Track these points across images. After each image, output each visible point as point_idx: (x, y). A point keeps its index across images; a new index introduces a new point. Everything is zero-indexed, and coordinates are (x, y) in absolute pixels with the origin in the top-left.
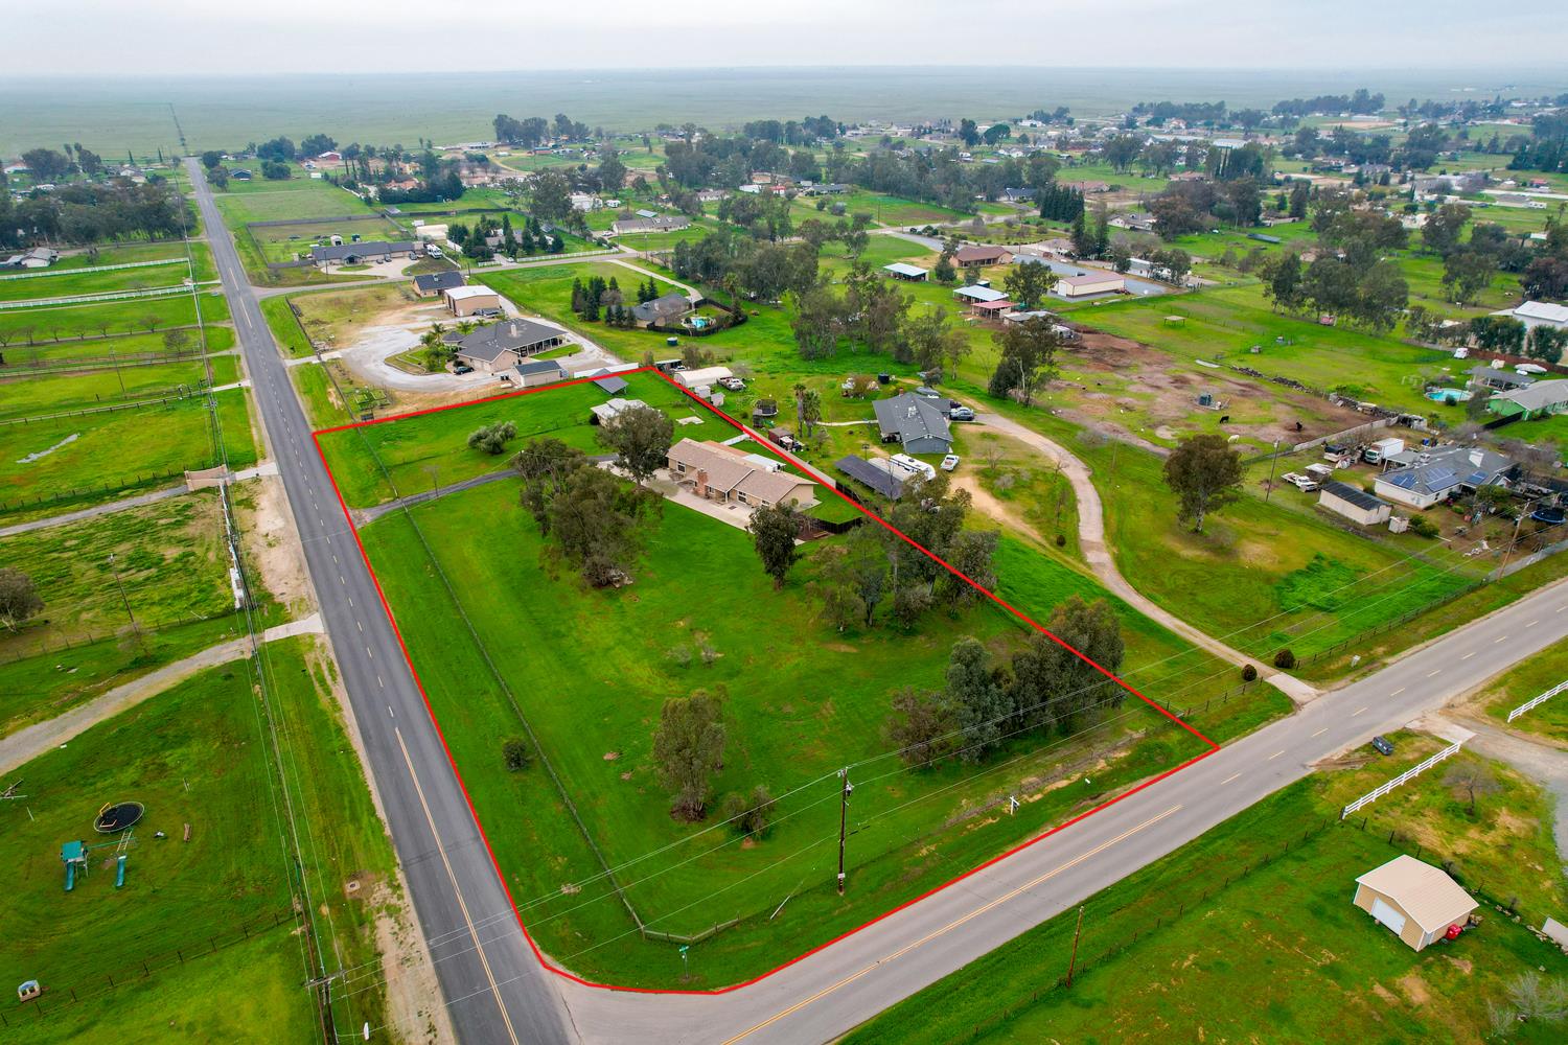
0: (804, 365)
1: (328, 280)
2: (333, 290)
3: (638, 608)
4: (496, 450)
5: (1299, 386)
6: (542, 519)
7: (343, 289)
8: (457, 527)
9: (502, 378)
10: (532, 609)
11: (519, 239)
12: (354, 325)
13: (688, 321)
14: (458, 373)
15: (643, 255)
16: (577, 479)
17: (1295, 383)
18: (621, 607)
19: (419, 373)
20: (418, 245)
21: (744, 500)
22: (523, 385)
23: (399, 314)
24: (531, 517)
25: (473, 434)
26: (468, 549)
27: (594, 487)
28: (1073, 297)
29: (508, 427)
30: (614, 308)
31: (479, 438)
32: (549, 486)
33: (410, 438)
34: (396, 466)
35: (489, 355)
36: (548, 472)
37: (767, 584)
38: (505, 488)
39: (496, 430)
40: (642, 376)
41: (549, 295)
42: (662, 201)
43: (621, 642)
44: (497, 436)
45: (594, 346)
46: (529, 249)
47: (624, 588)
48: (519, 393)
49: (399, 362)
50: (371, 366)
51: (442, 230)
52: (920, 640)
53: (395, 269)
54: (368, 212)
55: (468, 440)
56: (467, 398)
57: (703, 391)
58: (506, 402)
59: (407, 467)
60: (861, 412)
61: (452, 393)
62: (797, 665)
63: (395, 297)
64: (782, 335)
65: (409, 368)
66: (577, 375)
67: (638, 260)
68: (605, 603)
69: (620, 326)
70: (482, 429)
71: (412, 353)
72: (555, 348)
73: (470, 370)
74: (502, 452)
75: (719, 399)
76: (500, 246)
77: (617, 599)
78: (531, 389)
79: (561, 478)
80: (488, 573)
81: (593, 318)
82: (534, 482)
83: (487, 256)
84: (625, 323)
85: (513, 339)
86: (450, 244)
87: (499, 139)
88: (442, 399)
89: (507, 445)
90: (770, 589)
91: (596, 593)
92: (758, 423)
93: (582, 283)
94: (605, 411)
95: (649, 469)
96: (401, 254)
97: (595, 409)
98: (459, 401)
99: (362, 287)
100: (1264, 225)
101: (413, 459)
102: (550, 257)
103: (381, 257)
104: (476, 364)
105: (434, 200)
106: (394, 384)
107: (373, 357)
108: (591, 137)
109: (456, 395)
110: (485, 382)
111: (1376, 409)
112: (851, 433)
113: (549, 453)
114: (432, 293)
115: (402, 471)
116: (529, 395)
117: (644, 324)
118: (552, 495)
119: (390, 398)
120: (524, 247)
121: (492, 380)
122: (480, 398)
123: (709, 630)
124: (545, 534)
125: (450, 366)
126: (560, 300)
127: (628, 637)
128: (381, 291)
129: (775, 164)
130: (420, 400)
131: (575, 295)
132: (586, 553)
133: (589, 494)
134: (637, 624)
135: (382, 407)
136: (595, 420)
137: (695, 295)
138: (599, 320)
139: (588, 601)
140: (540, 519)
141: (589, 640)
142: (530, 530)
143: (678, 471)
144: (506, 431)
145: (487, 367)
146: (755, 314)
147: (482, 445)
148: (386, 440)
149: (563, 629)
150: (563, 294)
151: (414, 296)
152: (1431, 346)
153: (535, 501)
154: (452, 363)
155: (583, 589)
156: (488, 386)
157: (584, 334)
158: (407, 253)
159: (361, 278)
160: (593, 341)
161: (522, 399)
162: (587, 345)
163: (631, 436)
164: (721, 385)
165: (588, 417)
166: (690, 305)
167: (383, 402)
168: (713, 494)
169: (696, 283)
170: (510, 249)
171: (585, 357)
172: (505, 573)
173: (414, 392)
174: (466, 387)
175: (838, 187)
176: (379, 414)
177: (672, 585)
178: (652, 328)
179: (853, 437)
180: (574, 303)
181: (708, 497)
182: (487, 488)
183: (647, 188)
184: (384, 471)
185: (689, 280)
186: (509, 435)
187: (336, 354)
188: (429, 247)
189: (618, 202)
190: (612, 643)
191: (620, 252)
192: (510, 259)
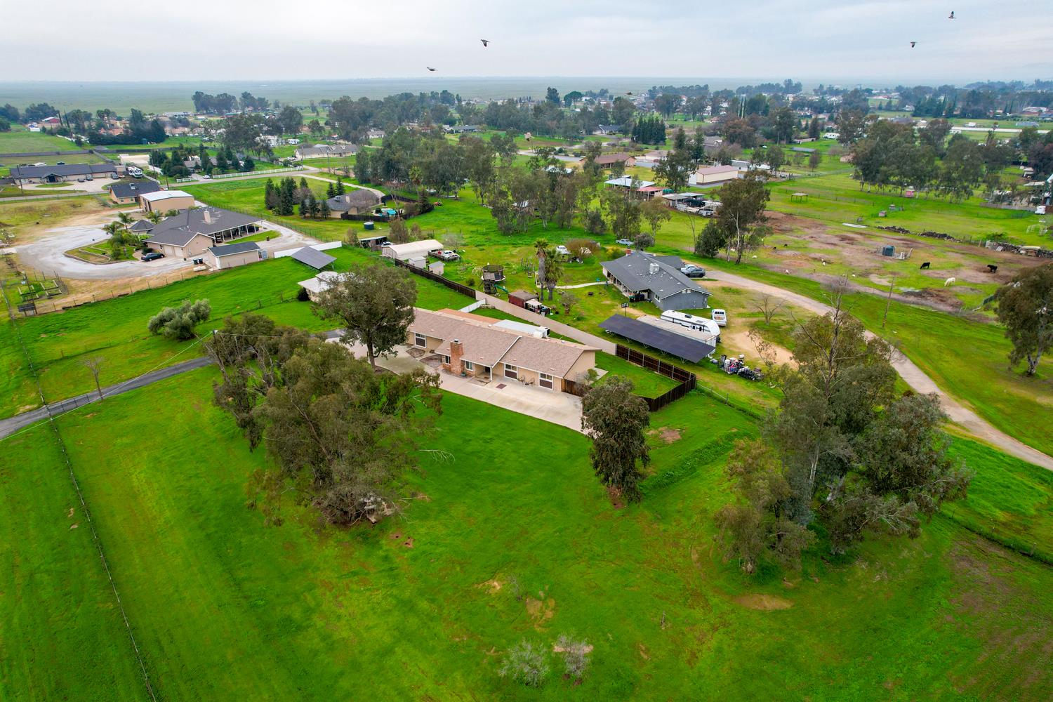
0: (505, 240)
1: (23, 193)
2: (27, 200)
3: (414, 559)
4: (184, 334)
5: (949, 238)
6: (248, 425)
7: (38, 200)
8: (126, 440)
9: (196, 262)
10: (242, 574)
11: (214, 161)
12: (39, 227)
13: (378, 211)
14: (147, 260)
15: (326, 170)
16: (305, 363)
17: (944, 236)
18: (386, 558)
19: (102, 263)
20: (121, 169)
21: (513, 375)
22: (219, 267)
23: (93, 217)
24: (232, 421)
25: (155, 317)
26: (138, 474)
27: (334, 372)
28: (703, 184)
29: (199, 306)
30: (307, 202)
31: (162, 321)
32: (256, 375)
33: (78, 329)
34: (51, 362)
35: (180, 239)
36: (254, 356)
37: (599, 497)
38: (195, 380)
39: (185, 310)
40: (347, 253)
41: (243, 199)
42: (334, 139)
43: (403, 635)
44: (186, 317)
45: (291, 232)
46: (223, 168)
47: (383, 521)
48: (216, 275)
49: (82, 254)
50: (48, 259)
51: (145, 159)
52: (860, 568)
53: (97, 185)
54: (78, 149)
55: (148, 325)
56: (154, 284)
57: (419, 262)
58: (200, 285)
59: (68, 363)
60: (589, 275)
61: (139, 279)
62: (719, 651)
63: (92, 204)
64: (471, 218)
65: (92, 258)
66: (277, 255)
67: (322, 174)
68: (359, 553)
69: (314, 218)
70: (165, 311)
71: (97, 247)
72: (252, 234)
73: (160, 256)
74: (192, 336)
75: (438, 268)
76: (197, 167)
77: (376, 544)
78: (227, 270)
79: (274, 361)
80: (168, 514)
81: (287, 212)
82: (233, 372)
83: (185, 173)
84: (319, 215)
85: (207, 225)
86: (151, 168)
87: (198, 110)
88: (126, 285)
89: (199, 328)
90: (608, 505)
91: (341, 535)
92: (490, 288)
93: (274, 183)
94: (315, 286)
95: (386, 344)
96: (103, 175)
97: (303, 284)
98: (145, 286)
99: (58, 198)
100: (795, 142)
101: (77, 352)
102: (242, 174)
103: (82, 177)
104: (167, 250)
105: (140, 143)
106: (71, 273)
107: (53, 251)
108: (271, 108)
109: (142, 281)
110: (176, 267)
111: (1039, 251)
112: (591, 294)
113: (251, 333)
114: (128, 201)
115: (58, 368)
116: (225, 277)
117: (338, 215)
118: (261, 389)
119: (62, 286)
120: (219, 166)
121: (185, 264)
122: (171, 282)
123: (549, 595)
124: (253, 445)
125: (138, 254)
126: (256, 202)
127: (413, 622)
128: (78, 201)
129: (418, 117)
130: (100, 287)
131: (268, 193)
132: (324, 477)
133: (325, 385)
134: (422, 593)
135: (51, 297)
136: (304, 296)
137: (380, 194)
138: (293, 214)
139: (330, 550)
140: (244, 424)
141: (345, 634)
142: (232, 438)
143: (416, 346)
144: (197, 311)
145: (179, 252)
146: (438, 205)
147: (166, 329)
148: (45, 332)
149: (297, 614)
150: (256, 198)
151: (111, 204)
152: (1008, 207)
153: (238, 398)
154: (141, 252)
155: (319, 528)
156: (179, 270)
157: (281, 224)
158: (109, 174)
159: (59, 192)
160: (290, 228)
161: (218, 281)
162: (285, 231)
163: (363, 302)
164: (434, 256)
165: (295, 293)
166: (377, 200)
167: (53, 292)
168: (473, 371)
169: (378, 185)
170: (206, 168)
171: (284, 241)
172: (194, 511)
173: (91, 280)
174: (154, 273)
175: (471, 127)
176: (43, 305)
177: (458, 510)
178: (346, 217)
179: (595, 298)
180: (267, 201)
181: (465, 375)
182: (173, 382)
183: (321, 129)
184: (33, 370)
185: (372, 184)
186: (200, 316)
187: (12, 250)
188: (130, 168)
189: (297, 140)
190: (387, 640)
191: (304, 169)
192: (207, 176)
